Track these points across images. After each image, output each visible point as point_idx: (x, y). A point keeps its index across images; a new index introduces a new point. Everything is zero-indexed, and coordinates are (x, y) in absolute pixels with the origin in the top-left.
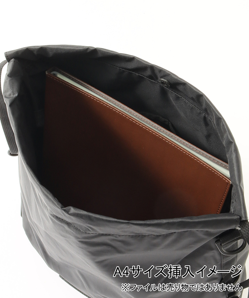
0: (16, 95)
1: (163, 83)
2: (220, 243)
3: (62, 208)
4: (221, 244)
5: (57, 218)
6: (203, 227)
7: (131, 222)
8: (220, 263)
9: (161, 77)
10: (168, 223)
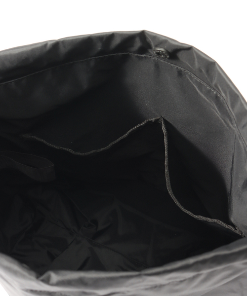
1: (158, 54)
3: (37, 278)
5: (32, 291)
9: (156, 46)
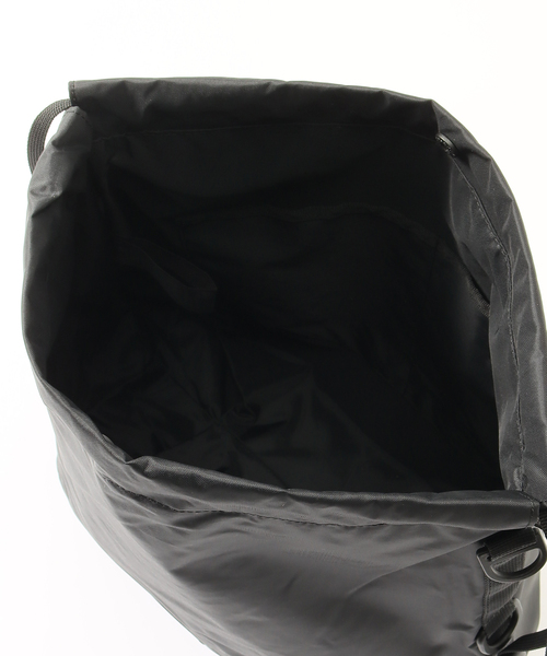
0: (58, 193)
1: (442, 144)
2: (486, 556)
3: (127, 461)
4: (489, 559)
6: (453, 520)
7: (289, 491)
8: (481, 596)
10: (376, 502)
